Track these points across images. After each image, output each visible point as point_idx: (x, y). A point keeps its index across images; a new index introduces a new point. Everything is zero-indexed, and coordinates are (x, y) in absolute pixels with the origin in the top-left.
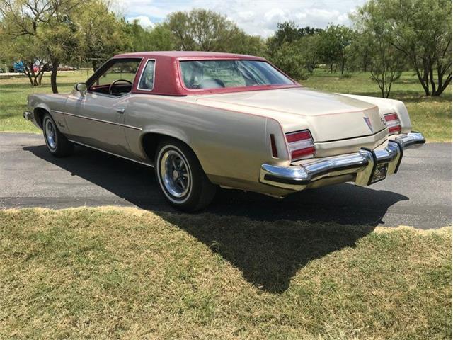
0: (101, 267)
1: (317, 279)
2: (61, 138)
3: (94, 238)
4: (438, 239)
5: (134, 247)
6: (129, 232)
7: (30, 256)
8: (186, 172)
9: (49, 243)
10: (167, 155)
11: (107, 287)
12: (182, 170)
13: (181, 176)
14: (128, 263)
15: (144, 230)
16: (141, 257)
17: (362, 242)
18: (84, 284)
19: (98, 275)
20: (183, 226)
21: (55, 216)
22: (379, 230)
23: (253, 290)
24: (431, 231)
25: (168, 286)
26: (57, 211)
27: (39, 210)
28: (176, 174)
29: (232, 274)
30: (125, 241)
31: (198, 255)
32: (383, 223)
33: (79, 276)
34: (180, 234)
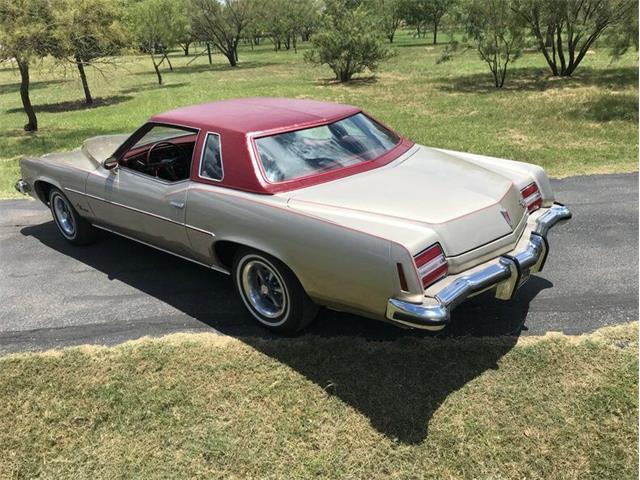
0: (194, 429)
1: (458, 420)
2: (82, 223)
3: (173, 387)
4: (593, 347)
5: (228, 396)
6: (216, 374)
7: (98, 422)
8: (278, 286)
9: (118, 401)
10: (249, 267)
11: (208, 457)
12: (273, 284)
13: (271, 291)
14: (226, 420)
15: (236, 369)
16: (240, 410)
17: (505, 360)
18: (178, 455)
19: (192, 441)
20: (284, 358)
21: (112, 357)
22: (523, 342)
23: (386, 443)
24: (583, 337)
25: (285, 449)
26: (112, 349)
27: (88, 349)
28: (265, 290)
29: (357, 422)
30: (215, 389)
31: (310, 400)
32: (526, 329)
33: (168, 445)
34: (282, 371)
